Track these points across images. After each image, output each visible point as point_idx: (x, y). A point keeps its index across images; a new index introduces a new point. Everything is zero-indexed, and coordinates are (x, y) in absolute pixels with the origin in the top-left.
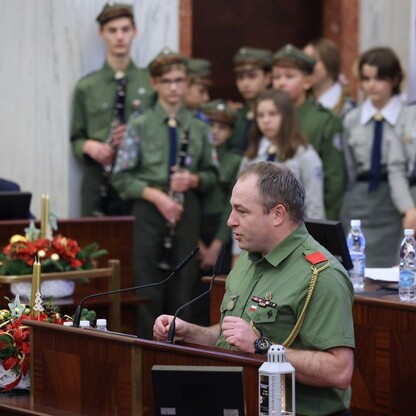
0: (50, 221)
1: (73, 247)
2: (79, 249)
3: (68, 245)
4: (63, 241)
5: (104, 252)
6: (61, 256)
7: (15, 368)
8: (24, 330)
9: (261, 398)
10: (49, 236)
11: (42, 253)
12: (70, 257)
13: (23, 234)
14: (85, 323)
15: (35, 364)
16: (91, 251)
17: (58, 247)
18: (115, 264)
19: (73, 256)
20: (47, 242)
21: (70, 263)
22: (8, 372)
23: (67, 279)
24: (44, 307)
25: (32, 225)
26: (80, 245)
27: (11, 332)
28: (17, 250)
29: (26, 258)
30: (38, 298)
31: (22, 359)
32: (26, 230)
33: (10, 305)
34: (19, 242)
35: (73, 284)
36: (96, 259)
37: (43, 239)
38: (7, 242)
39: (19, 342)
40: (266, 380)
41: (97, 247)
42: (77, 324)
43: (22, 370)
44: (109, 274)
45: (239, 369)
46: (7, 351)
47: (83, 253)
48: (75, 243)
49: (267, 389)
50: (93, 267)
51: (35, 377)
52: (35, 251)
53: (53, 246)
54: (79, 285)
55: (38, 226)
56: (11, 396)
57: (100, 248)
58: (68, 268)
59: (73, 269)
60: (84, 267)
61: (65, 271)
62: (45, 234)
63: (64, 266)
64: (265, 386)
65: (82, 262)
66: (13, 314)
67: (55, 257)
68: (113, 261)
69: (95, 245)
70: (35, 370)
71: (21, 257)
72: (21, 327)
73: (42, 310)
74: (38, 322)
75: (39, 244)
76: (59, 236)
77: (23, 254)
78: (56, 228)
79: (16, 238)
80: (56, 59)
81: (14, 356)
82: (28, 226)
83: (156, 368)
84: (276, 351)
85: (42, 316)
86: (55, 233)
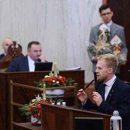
0: (57, 71)
1: (64, 79)
2: (65, 80)
3: (62, 78)
4: (61, 77)
5: (73, 81)
6: (60, 82)
7: (37, 117)
8: (40, 106)
9: (111, 127)
10: (56, 76)
11: (54, 81)
12: (62, 82)
13: (49, 75)
14: (59, 104)
15: (42, 116)
16: (69, 80)
17: (59, 79)
18: (76, 84)
19: (64, 82)
20: (56, 77)
21: (62, 84)
22: (35, 119)
23: (62, 89)
24: (47, 98)
25: (51, 72)
26: (66, 79)
27: (36, 106)
28: (46, 80)
29: (49, 83)
30: (45, 95)
31: (39, 114)
32: (50, 74)
33: (36, 97)
34: (47, 78)
35: (64, 91)
36: (71, 83)
37: (54, 77)
38: (44, 78)
39: (38, 109)
40: (112, 122)
41: (71, 79)
42: (56, 104)
43: (39, 118)
44: (74, 88)
45: (102, 118)
46: (35, 112)
47: (66, 81)
48: (64, 78)
49: (113, 125)
50: (70, 85)
51: (42, 120)
52: (52, 80)
53: (58, 79)
54: (66, 91)
55: (53, 72)
56: (36, 126)
57: (73, 80)
58: (62, 86)
59: (63, 86)
60: (67, 85)
61: (61, 86)
62: (55, 75)
63: (61, 85)
64: (112, 124)
65: (66, 84)
66: (37, 100)
67: (58, 82)
68: (75, 84)
69: (70, 79)
70: (42, 118)
71: (47, 82)
72: (39, 105)
73: (46, 99)
74: (44, 103)
75: (53, 78)
76: (59, 76)
77: (48, 81)
78: (58, 73)
79: (46, 76)
80: (64, 21)
81: (37, 114)
82: (50, 72)
83: (76, 118)
84: (115, 113)
85: (46, 101)
86: (58, 75)
